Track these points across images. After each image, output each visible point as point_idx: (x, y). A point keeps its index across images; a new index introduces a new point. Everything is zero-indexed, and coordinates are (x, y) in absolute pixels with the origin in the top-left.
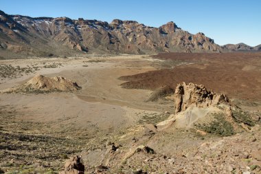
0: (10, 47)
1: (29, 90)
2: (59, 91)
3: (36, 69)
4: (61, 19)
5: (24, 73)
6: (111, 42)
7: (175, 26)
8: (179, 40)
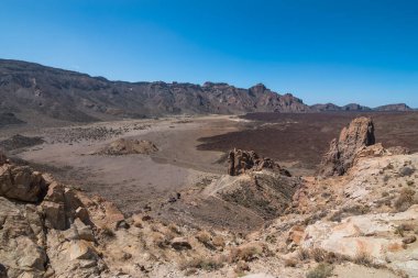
0: (109, 109)
1: (110, 152)
2: (137, 153)
3: (126, 130)
4: (157, 83)
5: (113, 136)
6: (201, 104)
7: (264, 88)
8: (268, 101)
